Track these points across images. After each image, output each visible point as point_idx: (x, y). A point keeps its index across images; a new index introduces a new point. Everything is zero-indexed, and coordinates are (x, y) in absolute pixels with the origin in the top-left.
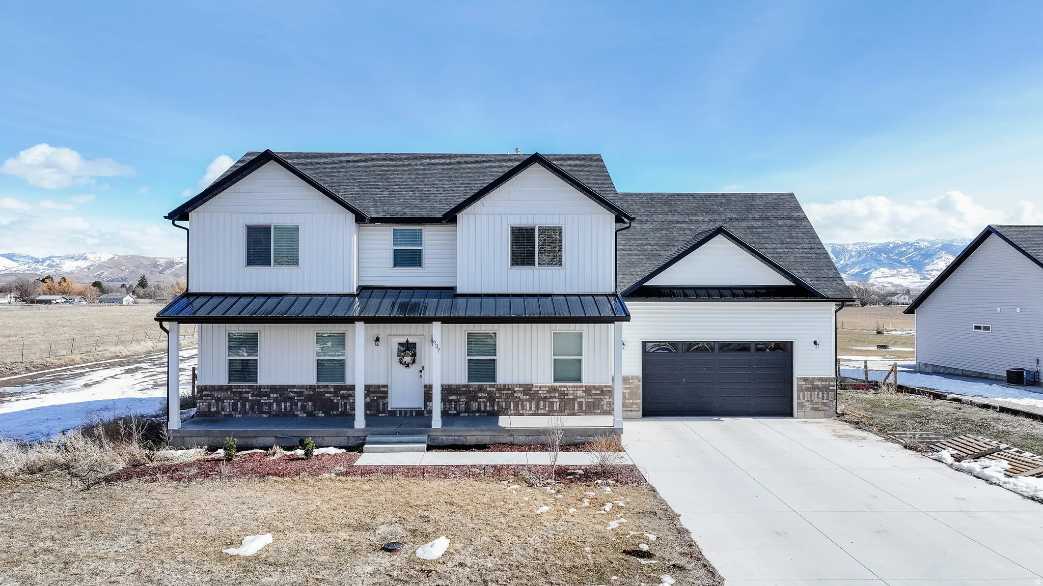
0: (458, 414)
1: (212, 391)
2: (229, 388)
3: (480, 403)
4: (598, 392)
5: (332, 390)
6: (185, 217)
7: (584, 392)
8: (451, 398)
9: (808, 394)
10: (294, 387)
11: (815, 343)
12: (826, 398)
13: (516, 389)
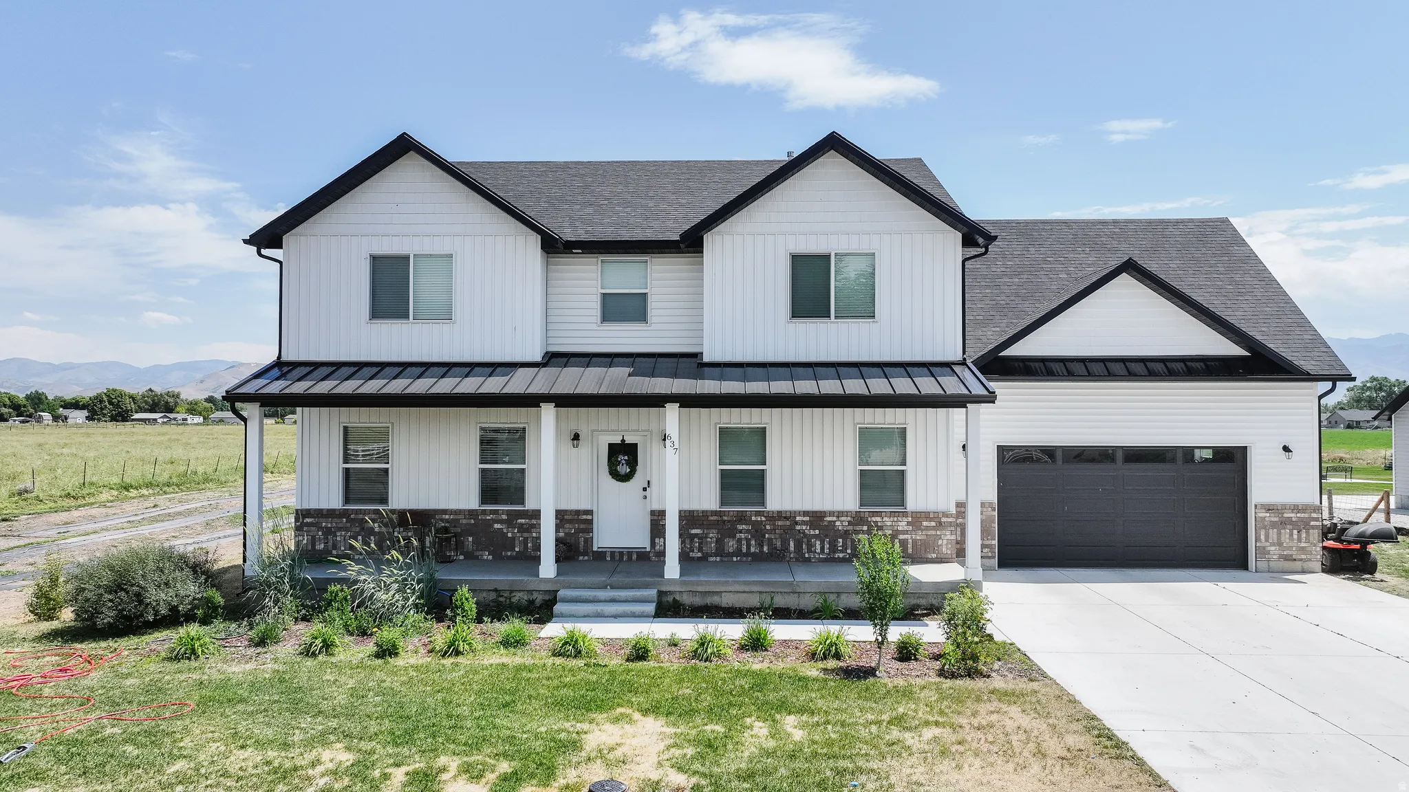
0: (704, 558)
1: (318, 517)
2: (343, 514)
3: (740, 540)
4: (933, 524)
5: (504, 517)
6: (278, 245)
7: (909, 523)
8: (694, 531)
9: (1273, 533)
10: (445, 512)
11: (1286, 449)
12: (1304, 540)
13: (798, 519)
